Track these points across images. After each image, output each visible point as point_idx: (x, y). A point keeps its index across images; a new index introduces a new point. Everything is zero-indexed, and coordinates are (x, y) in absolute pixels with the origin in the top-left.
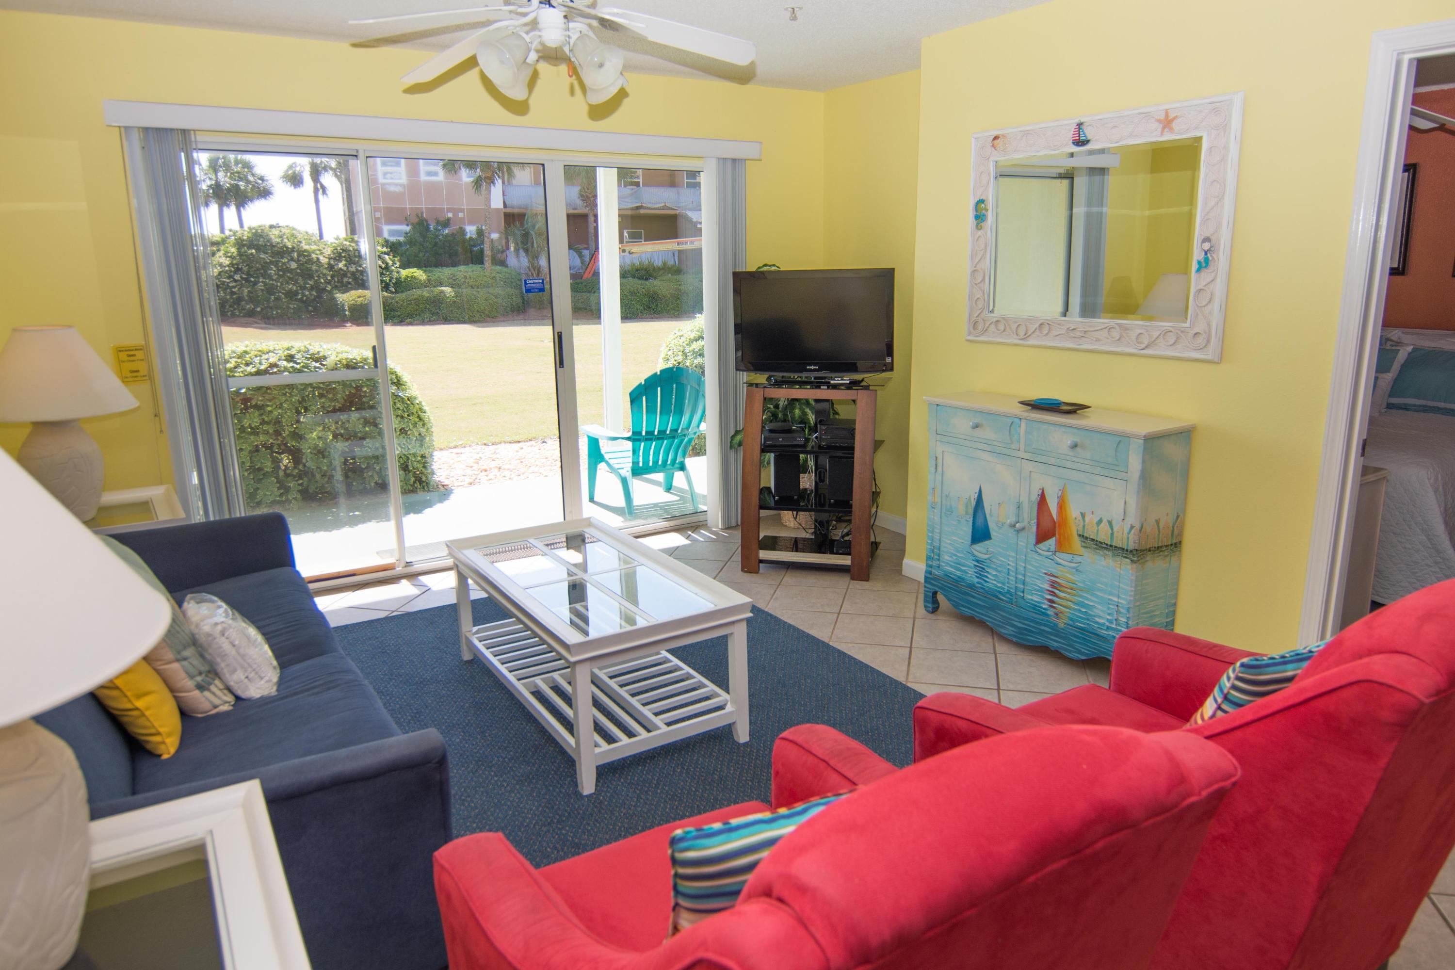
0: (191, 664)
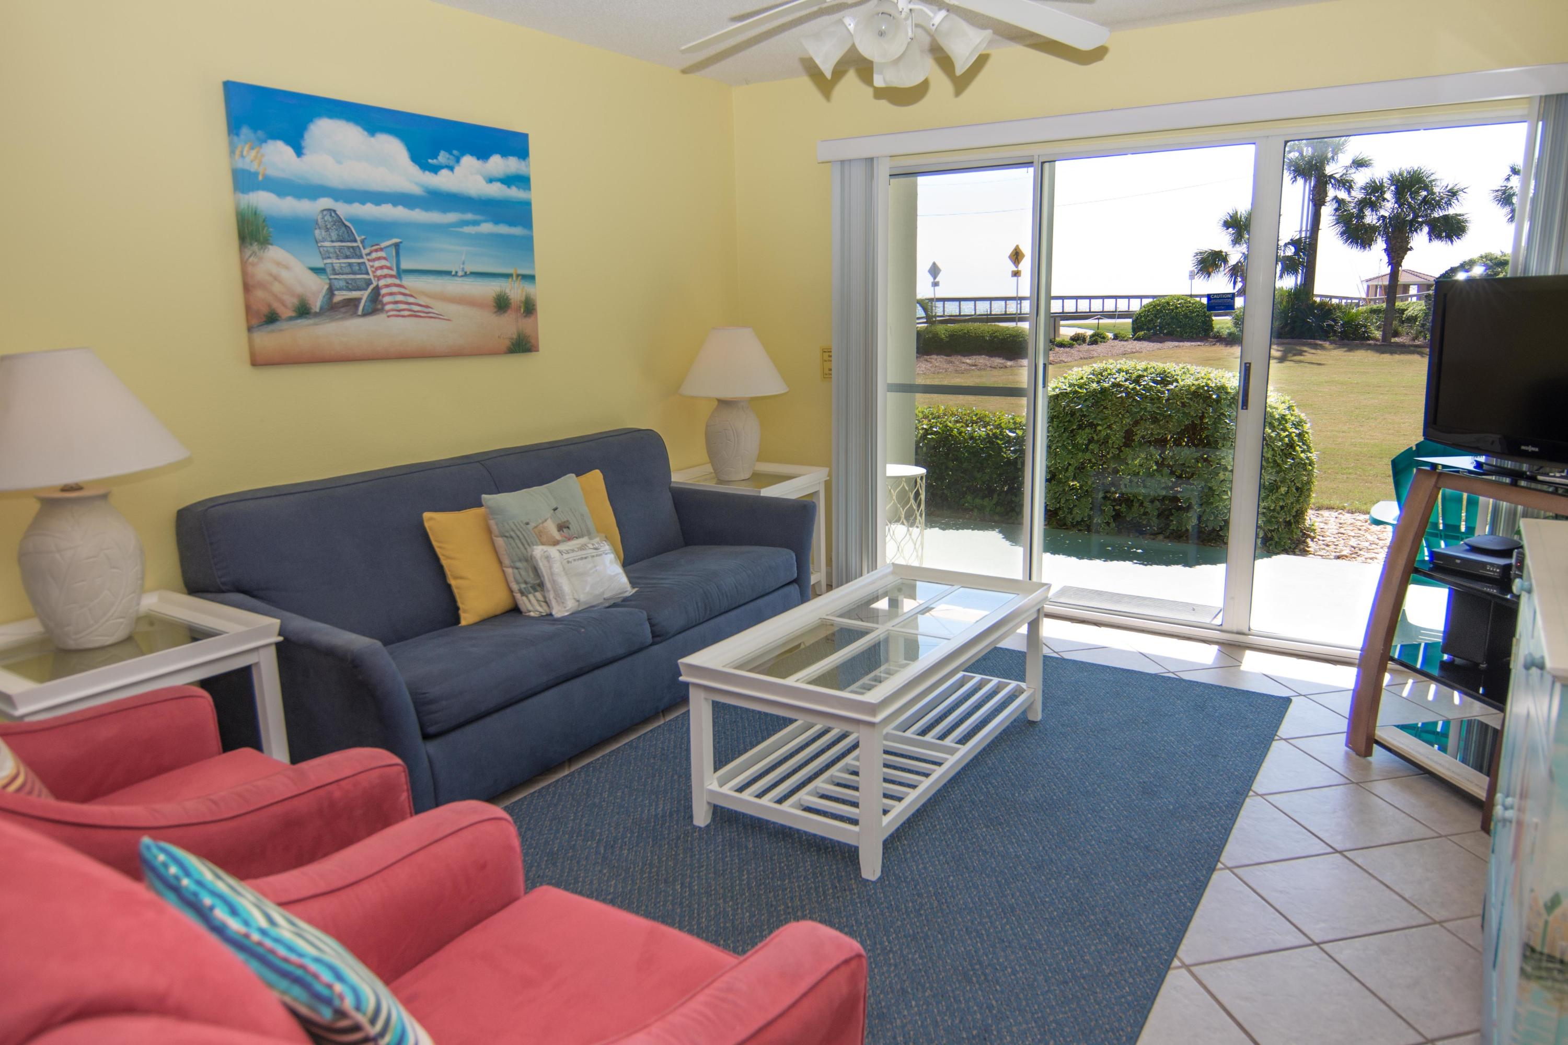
0: (520, 573)
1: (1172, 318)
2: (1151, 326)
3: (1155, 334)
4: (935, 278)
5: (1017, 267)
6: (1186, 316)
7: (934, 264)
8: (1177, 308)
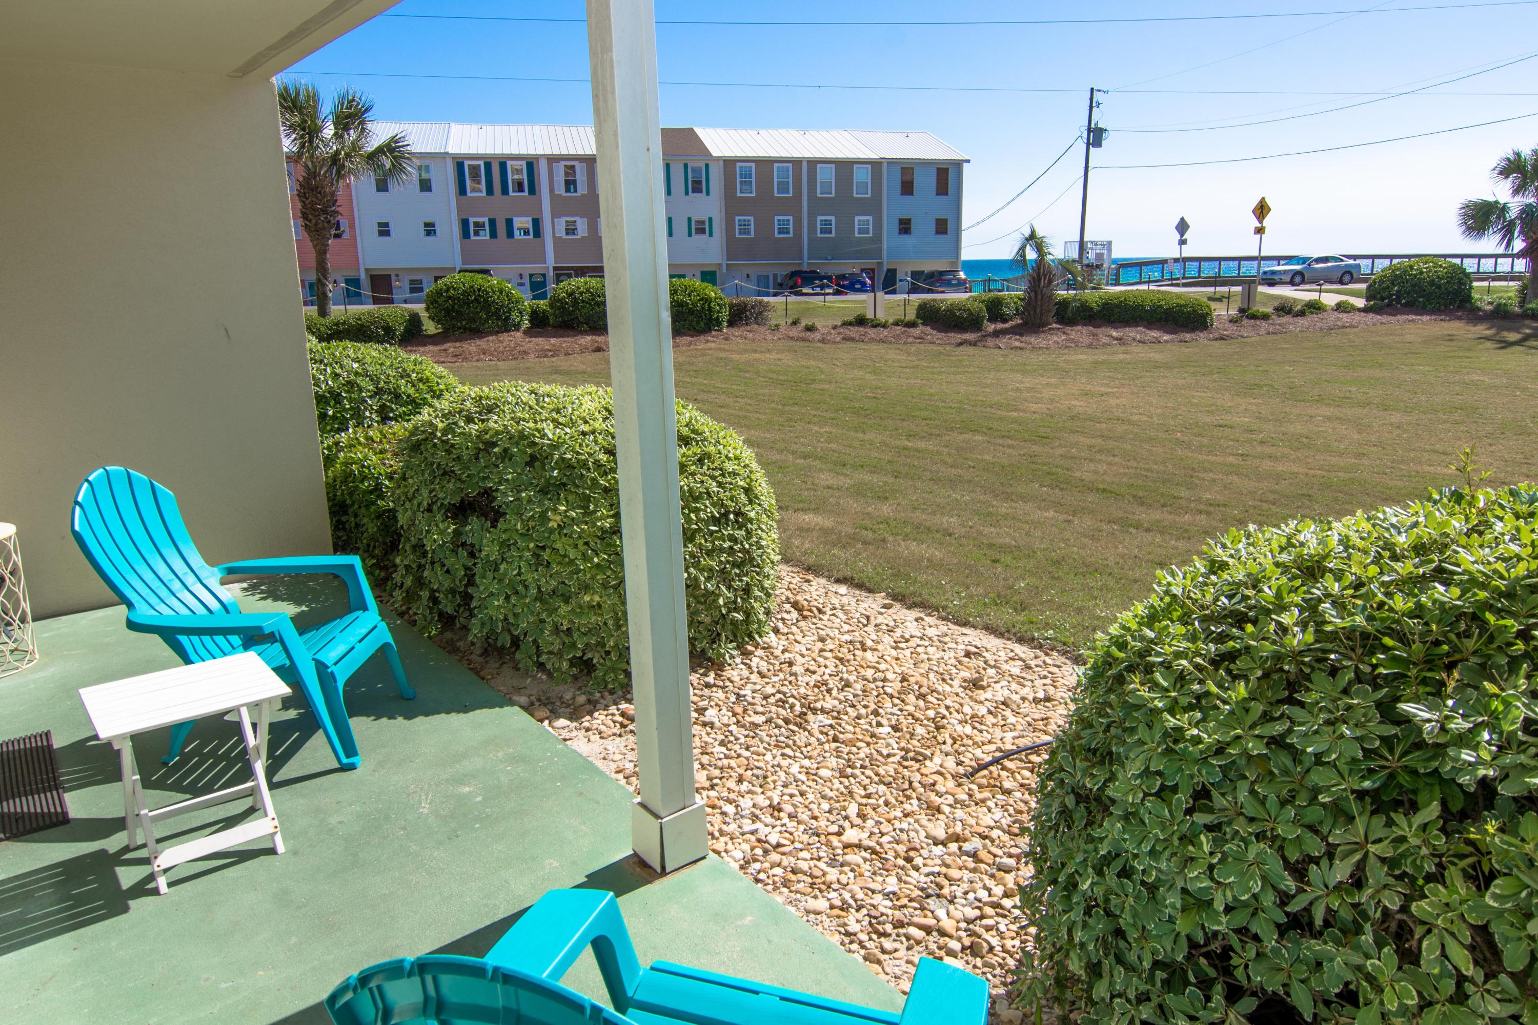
1: (1414, 286)
2: (1384, 295)
3: (1389, 305)
4: (1182, 235)
5: (1261, 222)
6: (1432, 283)
7: (1182, 219)
8: (1421, 273)
